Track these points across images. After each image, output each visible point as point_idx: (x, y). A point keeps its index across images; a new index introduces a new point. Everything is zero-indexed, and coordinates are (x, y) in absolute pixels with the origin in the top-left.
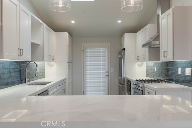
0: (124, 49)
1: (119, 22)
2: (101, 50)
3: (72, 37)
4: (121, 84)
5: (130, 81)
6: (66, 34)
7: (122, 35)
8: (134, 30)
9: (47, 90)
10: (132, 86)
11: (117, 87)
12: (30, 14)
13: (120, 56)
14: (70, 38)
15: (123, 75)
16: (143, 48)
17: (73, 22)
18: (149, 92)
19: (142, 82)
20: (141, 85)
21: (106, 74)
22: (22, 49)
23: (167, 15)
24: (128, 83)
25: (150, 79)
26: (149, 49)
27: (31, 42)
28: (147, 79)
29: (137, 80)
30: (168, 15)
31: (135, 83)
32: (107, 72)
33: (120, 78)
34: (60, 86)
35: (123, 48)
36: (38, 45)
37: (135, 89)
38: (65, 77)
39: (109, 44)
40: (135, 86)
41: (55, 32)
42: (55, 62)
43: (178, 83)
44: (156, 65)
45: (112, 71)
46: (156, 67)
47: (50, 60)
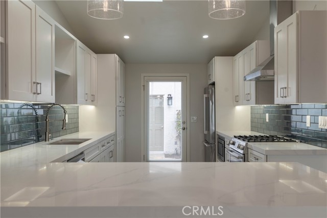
0: (213, 84)
1: (206, 37)
5: (224, 138)
6: (114, 58)
7: (210, 59)
8: (231, 51)
9: (82, 153)
11: (202, 148)
12: (54, 23)
13: (206, 96)
15: (212, 128)
17: (127, 37)
18: (257, 158)
19: (243, 140)
21: (183, 126)
22: (41, 84)
23: (288, 26)
24: (220, 141)
25: (258, 134)
27: (55, 71)
28: (253, 135)
29: (235, 137)
31: (241, 147)
32: (184, 123)
33: (206, 132)
34: (104, 146)
35: (211, 82)
36: (67, 76)
38: (112, 131)
39: (188, 75)
41: (96, 53)
42: (96, 106)
43: (305, 143)
44: (268, 112)
45: (192, 121)
46: (267, 115)
47: (87, 102)
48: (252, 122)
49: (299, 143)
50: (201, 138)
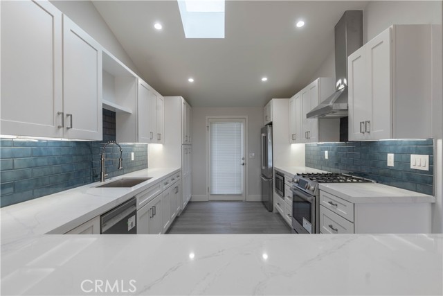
0: (271, 124)
1: (264, 79)
2: (235, 125)
3: (191, 106)
4: (264, 176)
5: (283, 174)
6: (180, 100)
7: (266, 103)
8: (287, 93)
9: (134, 197)
10: (286, 182)
11: (259, 181)
12: (101, 48)
13: (263, 135)
14: (187, 107)
15: (270, 164)
16: (309, 119)
17: (191, 80)
18: (334, 203)
19: (311, 180)
20: (312, 185)
21: (242, 162)
22: (71, 115)
23: (372, 49)
24: (278, 176)
26: (319, 120)
27: (103, 104)
29: (298, 175)
30: (375, 47)
31: (296, 180)
32: (243, 159)
33: (264, 168)
34: (167, 183)
35: (269, 122)
36: (128, 114)
37: (295, 189)
38: (178, 167)
39: (247, 117)
40: (296, 185)
41: (163, 96)
42: (163, 144)
43: (382, 183)
44: (327, 149)
45: (251, 157)
46: (326, 152)
47: (151, 140)
48: (306, 158)
49: (376, 184)
50: (258, 172)
